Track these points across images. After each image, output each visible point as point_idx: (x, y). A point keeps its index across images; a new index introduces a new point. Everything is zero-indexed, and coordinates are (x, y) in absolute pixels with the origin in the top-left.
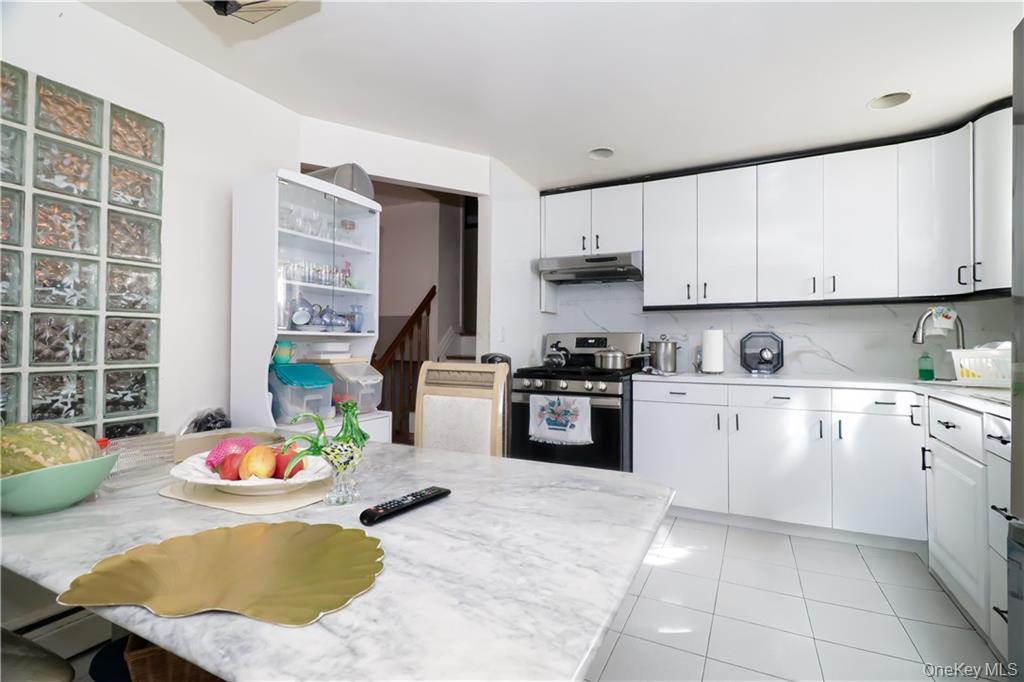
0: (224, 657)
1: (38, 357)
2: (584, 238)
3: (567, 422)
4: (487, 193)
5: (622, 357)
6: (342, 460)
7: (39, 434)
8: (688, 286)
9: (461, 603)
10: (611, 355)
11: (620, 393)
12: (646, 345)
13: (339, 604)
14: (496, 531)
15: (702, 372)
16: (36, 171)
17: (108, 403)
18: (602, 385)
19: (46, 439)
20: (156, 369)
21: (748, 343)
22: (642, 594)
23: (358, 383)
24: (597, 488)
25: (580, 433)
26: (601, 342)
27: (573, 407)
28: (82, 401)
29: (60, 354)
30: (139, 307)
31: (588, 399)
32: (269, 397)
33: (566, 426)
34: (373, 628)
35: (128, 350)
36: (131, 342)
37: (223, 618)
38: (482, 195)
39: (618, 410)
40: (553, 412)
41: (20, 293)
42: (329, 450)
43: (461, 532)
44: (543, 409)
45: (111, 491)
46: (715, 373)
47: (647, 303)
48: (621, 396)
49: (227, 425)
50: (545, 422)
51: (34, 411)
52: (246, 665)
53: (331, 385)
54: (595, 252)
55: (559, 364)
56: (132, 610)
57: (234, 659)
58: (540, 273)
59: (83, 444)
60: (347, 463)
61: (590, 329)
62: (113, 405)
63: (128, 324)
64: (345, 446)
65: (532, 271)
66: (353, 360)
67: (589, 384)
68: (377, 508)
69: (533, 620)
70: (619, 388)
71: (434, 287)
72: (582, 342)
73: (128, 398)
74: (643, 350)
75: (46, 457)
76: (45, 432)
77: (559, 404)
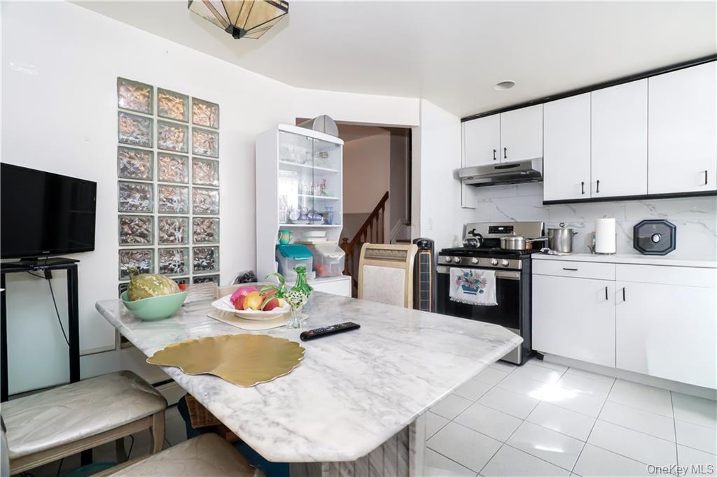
0: (206, 395)
1: (162, 240)
2: (495, 151)
3: (478, 288)
4: (418, 125)
5: (522, 241)
6: (296, 302)
7: (151, 279)
8: (583, 183)
9: (334, 388)
10: (513, 239)
11: (520, 268)
12: (546, 231)
13: (268, 380)
14: (377, 352)
15: (596, 253)
16: (159, 139)
17: (195, 266)
18: (505, 262)
19: (155, 282)
20: (218, 247)
21: (640, 230)
22: (527, 419)
23: (329, 257)
24: (462, 332)
25: (488, 296)
26: (508, 229)
27: (482, 277)
28: (183, 264)
29: (172, 238)
30: (209, 212)
31: (494, 272)
32: (276, 265)
33: (476, 291)
34: (281, 393)
35: (204, 236)
36: (206, 232)
37: (212, 378)
38: (414, 127)
39: (518, 281)
40: (467, 281)
41: (153, 206)
42: (287, 295)
43: (356, 350)
44: (459, 278)
45: (187, 312)
46: (608, 254)
47: (546, 199)
48: (520, 270)
49: (255, 280)
50: (461, 287)
51: (161, 269)
52: (214, 401)
53: (312, 258)
54: (504, 161)
55: (475, 246)
56: (175, 369)
57: (209, 397)
58: (461, 180)
59: (171, 286)
60: (298, 304)
61: (500, 219)
62: (197, 267)
63: (203, 222)
64: (297, 293)
65: (454, 177)
66: (328, 242)
67: (494, 261)
68: (310, 331)
69: (370, 402)
70: (519, 264)
71: (387, 193)
72: (493, 229)
73: (205, 264)
74: (543, 234)
75: (154, 291)
76: (154, 279)
77: (471, 275)
